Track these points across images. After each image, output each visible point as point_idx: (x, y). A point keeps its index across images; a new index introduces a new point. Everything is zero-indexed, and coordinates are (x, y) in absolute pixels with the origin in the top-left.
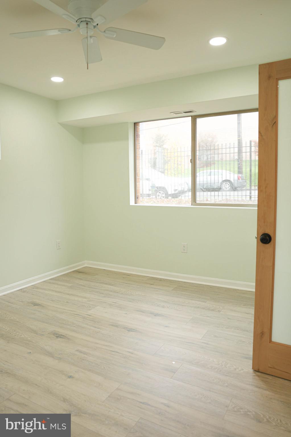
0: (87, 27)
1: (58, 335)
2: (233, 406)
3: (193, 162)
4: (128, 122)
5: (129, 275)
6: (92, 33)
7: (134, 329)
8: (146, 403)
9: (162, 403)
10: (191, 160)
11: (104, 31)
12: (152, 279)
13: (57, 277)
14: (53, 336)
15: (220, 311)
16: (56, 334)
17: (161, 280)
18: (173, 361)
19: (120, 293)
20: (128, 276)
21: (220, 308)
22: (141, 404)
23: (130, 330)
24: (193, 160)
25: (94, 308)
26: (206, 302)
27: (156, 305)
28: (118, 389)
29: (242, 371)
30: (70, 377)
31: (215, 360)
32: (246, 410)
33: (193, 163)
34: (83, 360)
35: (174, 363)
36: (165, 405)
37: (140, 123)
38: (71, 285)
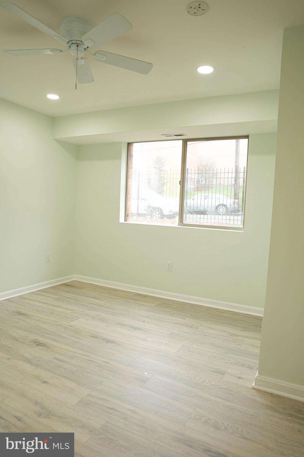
0: (77, 49)
1: (38, 344)
2: (196, 414)
3: (182, 183)
4: (121, 142)
5: (115, 290)
6: (82, 55)
7: (112, 341)
8: (114, 409)
9: (129, 409)
10: (180, 181)
11: (94, 54)
12: (137, 295)
13: (44, 289)
14: (34, 344)
15: (198, 328)
16: (37, 342)
17: (145, 296)
18: (146, 372)
19: (105, 306)
20: (114, 292)
21: (198, 325)
22: (109, 409)
23: (108, 341)
24: (182, 182)
25: (77, 319)
26: (185, 319)
27: (137, 319)
28: (89, 395)
29: (209, 384)
30: (45, 382)
31: (185, 373)
32: (207, 418)
33: (182, 185)
34: (60, 367)
35: (146, 373)
36: (132, 411)
37: (134, 144)
38: (57, 297)
